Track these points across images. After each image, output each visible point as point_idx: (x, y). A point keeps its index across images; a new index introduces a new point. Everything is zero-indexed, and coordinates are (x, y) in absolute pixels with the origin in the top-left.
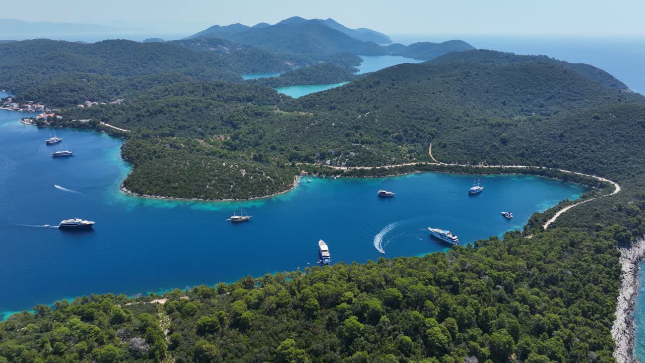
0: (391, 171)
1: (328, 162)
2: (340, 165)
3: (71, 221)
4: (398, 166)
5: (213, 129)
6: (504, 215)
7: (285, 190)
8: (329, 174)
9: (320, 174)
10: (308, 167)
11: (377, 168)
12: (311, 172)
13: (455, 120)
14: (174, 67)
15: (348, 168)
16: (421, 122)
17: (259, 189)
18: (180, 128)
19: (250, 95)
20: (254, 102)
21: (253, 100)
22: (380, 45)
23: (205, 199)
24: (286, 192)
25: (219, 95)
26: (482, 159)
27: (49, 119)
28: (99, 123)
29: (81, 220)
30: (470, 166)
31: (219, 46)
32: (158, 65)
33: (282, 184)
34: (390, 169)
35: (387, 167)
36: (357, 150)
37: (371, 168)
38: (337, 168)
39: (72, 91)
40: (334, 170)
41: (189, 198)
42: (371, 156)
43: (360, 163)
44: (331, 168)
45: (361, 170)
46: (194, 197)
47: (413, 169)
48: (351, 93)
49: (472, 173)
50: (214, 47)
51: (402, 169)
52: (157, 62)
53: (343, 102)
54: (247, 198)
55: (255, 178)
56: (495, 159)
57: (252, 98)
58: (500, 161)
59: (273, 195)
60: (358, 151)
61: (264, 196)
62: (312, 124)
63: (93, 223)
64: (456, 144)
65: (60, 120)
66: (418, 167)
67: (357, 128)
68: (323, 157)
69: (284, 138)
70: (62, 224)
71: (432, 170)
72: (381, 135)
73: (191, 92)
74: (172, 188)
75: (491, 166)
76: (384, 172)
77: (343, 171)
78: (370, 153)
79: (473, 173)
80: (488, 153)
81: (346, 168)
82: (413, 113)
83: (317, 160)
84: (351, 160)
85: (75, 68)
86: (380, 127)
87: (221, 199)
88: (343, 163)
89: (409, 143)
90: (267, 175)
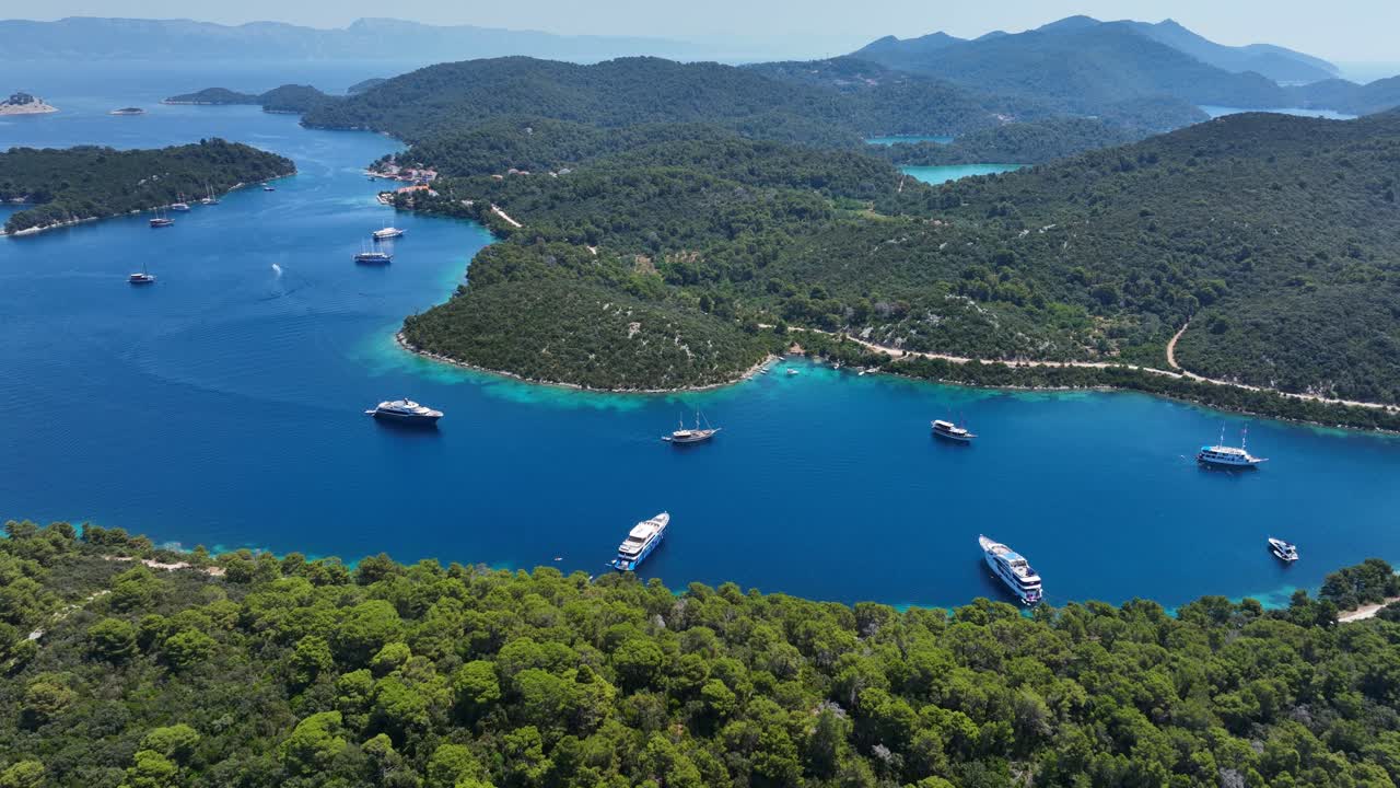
0: (1024, 376)
1: (866, 333)
2: (891, 344)
3: (397, 404)
4: (1048, 364)
5: (685, 237)
6: (1272, 548)
7: (712, 382)
8: (851, 360)
9: (833, 358)
10: (813, 339)
11: (984, 362)
12: (813, 349)
13: (1300, 260)
14: (729, 115)
15: (904, 354)
16: (1190, 258)
17: (648, 372)
18: (618, 229)
19: (823, 173)
20: (825, 189)
21: (824, 184)
22: (1282, 84)
23: (525, 376)
24: (712, 389)
25: (753, 169)
26: (1325, 376)
27: (415, 195)
28: (490, 208)
29: (417, 405)
30: (1272, 393)
31: (859, 76)
32: (696, 109)
33: (711, 367)
34: (1020, 370)
35: (1012, 364)
36: (946, 309)
37: (965, 360)
38: (879, 349)
39: (492, 148)
40: (869, 353)
41: (496, 369)
42: (980, 330)
43: (943, 344)
44: (863, 348)
45: (936, 363)
46: (508, 369)
47: (1093, 378)
48: (1063, 181)
49: (1271, 414)
50: (844, 79)
51: (1056, 374)
52: (697, 102)
53: (1033, 200)
54: (611, 388)
55: (651, 344)
56: (1369, 383)
57: (825, 180)
58: (1385, 392)
59: (674, 390)
60: (949, 313)
61: (651, 388)
62: (892, 241)
63: (440, 414)
64: (1257, 325)
65: (432, 199)
66: (1109, 376)
67: (1004, 260)
68: (858, 320)
69: (809, 266)
70: (380, 409)
71: (1149, 390)
72: (1060, 283)
73: (697, 161)
74: (477, 343)
75: (1345, 402)
76: (999, 375)
77: (889, 358)
78: (979, 322)
79: (1275, 414)
80: (1352, 363)
81: (900, 353)
82: (1177, 235)
83: (843, 325)
84: (923, 333)
85: (539, 109)
86: (1067, 262)
87: (555, 381)
88: (899, 340)
89: (1132, 312)
90: (683, 342)
